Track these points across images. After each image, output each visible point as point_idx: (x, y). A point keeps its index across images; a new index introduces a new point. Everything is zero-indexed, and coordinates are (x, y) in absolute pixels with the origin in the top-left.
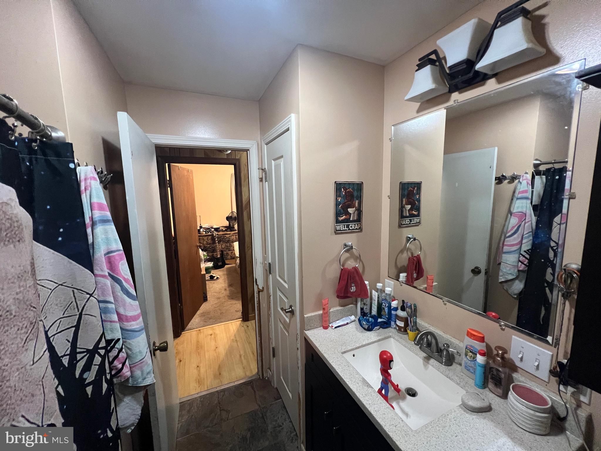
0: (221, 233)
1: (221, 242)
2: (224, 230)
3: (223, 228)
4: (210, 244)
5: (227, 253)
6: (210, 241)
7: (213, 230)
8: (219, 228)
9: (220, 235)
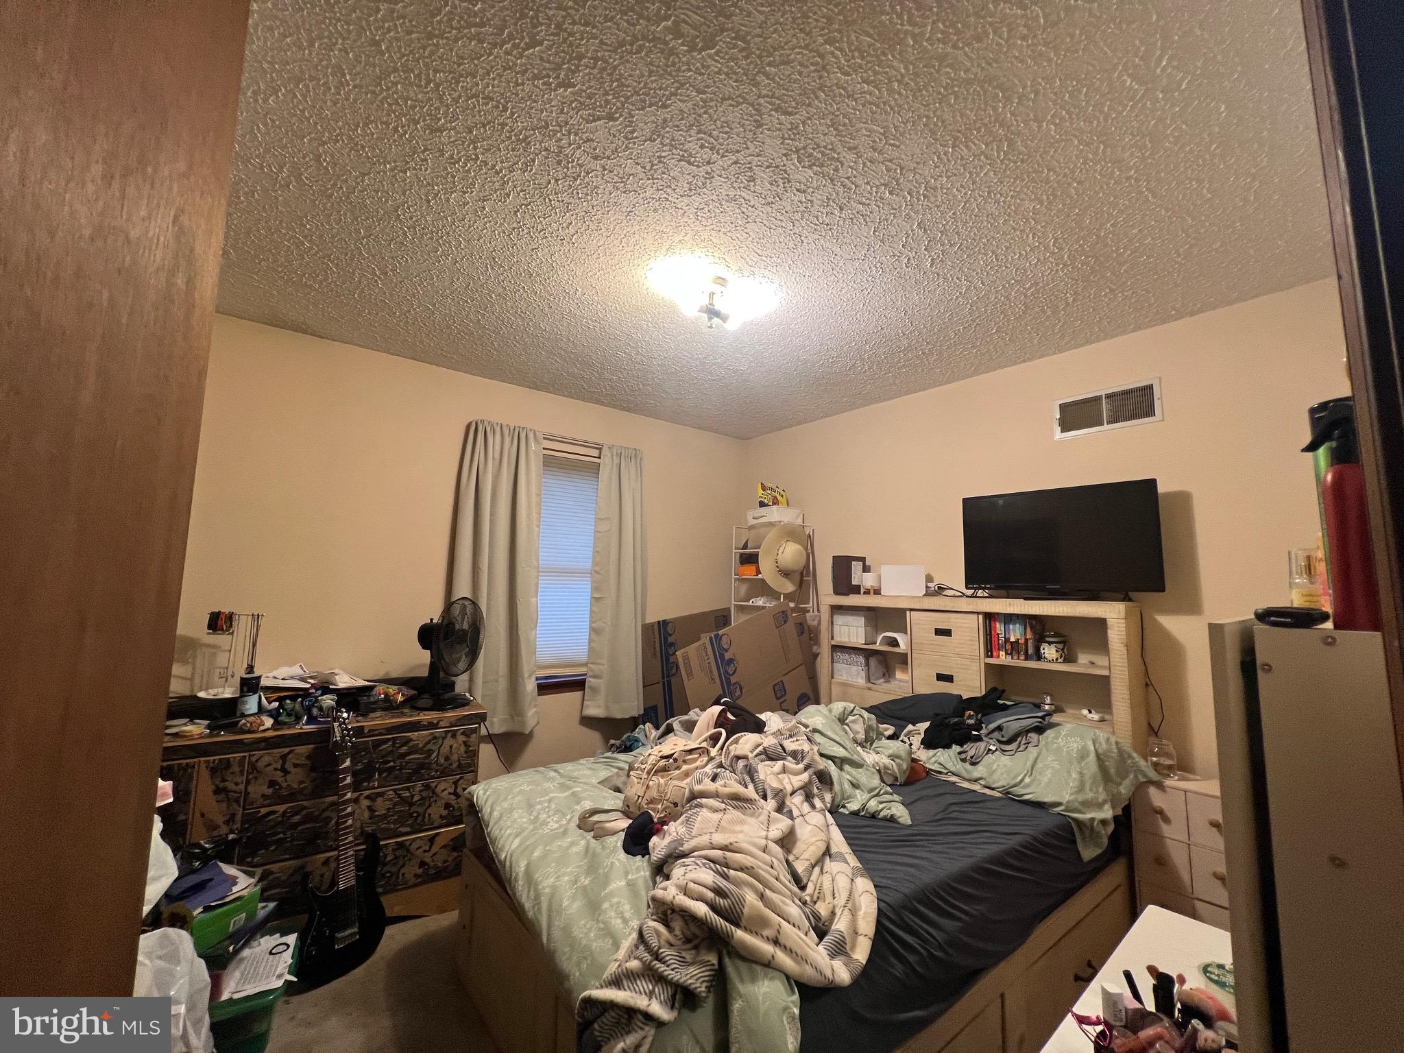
0: (378, 720)
1: (370, 778)
2: (400, 698)
3: (392, 690)
4: (292, 796)
5: (401, 845)
6: (296, 778)
7: (328, 701)
8: (371, 688)
9: (372, 732)
